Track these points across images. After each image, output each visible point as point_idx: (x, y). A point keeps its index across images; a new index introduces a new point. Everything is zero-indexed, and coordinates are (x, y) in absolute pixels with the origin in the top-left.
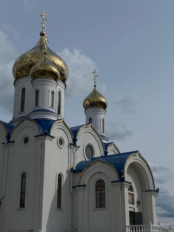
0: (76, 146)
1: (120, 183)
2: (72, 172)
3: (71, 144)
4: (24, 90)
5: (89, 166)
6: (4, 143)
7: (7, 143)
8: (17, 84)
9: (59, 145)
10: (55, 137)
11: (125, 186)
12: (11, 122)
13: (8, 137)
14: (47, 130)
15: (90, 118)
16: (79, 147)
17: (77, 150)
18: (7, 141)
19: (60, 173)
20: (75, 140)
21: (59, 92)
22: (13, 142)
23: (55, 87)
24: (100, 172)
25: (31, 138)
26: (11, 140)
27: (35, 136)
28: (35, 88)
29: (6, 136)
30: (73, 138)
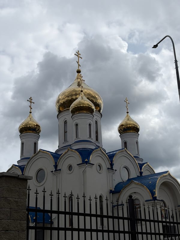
0: (113, 170)
1: (153, 201)
2: (111, 194)
3: (108, 169)
4: (66, 122)
5: (126, 187)
6: (52, 172)
7: (55, 171)
8: (60, 117)
9: (99, 171)
10: (94, 165)
11: (157, 204)
12: (57, 151)
13: (56, 166)
14: (87, 159)
15: (125, 141)
16: (116, 170)
17: (114, 173)
18: (55, 170)
19: (101, 195)
20: (112, 165)
21: (96, 121)
22: (60, 170)
23: (92, 119)
24: (135, 193)
25: (75, 166)
26: (58, 168)
27: (78, 165)
28: (74, 122)
29: (54, 165)
30: (110, 163)
